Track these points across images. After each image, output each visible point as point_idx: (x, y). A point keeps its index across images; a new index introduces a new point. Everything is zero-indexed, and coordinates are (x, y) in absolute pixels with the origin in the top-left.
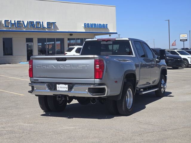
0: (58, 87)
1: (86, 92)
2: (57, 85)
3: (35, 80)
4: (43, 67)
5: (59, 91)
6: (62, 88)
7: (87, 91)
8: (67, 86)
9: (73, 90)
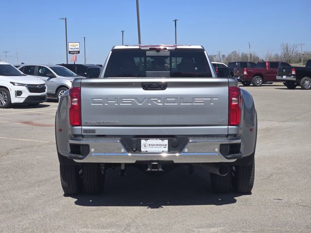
0: (145, 146)
1: (216, 152)
2: (143, 142)
3: (86, 131)
4: (108, 103)
5: (147, 153)
6: (155, 147)
7: (217, 150)
8: (166, 142)
9: (186, 150)
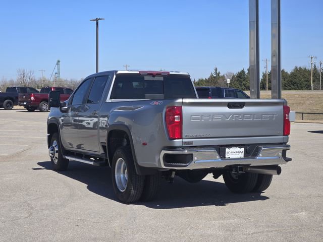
0: (228, 153)
2: (227, 150)
4: (204, 119)
5: (229, 159)
6: (235, 154)
9: (261, 155)
